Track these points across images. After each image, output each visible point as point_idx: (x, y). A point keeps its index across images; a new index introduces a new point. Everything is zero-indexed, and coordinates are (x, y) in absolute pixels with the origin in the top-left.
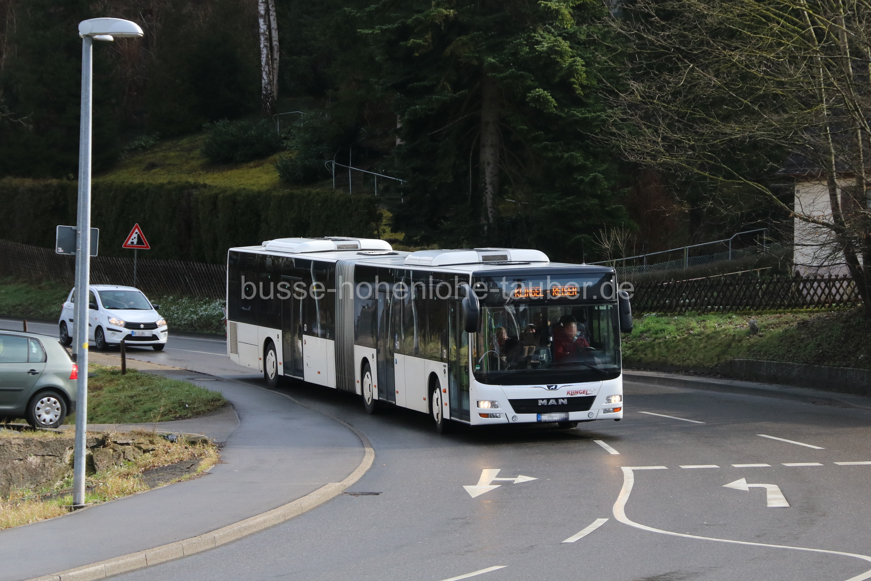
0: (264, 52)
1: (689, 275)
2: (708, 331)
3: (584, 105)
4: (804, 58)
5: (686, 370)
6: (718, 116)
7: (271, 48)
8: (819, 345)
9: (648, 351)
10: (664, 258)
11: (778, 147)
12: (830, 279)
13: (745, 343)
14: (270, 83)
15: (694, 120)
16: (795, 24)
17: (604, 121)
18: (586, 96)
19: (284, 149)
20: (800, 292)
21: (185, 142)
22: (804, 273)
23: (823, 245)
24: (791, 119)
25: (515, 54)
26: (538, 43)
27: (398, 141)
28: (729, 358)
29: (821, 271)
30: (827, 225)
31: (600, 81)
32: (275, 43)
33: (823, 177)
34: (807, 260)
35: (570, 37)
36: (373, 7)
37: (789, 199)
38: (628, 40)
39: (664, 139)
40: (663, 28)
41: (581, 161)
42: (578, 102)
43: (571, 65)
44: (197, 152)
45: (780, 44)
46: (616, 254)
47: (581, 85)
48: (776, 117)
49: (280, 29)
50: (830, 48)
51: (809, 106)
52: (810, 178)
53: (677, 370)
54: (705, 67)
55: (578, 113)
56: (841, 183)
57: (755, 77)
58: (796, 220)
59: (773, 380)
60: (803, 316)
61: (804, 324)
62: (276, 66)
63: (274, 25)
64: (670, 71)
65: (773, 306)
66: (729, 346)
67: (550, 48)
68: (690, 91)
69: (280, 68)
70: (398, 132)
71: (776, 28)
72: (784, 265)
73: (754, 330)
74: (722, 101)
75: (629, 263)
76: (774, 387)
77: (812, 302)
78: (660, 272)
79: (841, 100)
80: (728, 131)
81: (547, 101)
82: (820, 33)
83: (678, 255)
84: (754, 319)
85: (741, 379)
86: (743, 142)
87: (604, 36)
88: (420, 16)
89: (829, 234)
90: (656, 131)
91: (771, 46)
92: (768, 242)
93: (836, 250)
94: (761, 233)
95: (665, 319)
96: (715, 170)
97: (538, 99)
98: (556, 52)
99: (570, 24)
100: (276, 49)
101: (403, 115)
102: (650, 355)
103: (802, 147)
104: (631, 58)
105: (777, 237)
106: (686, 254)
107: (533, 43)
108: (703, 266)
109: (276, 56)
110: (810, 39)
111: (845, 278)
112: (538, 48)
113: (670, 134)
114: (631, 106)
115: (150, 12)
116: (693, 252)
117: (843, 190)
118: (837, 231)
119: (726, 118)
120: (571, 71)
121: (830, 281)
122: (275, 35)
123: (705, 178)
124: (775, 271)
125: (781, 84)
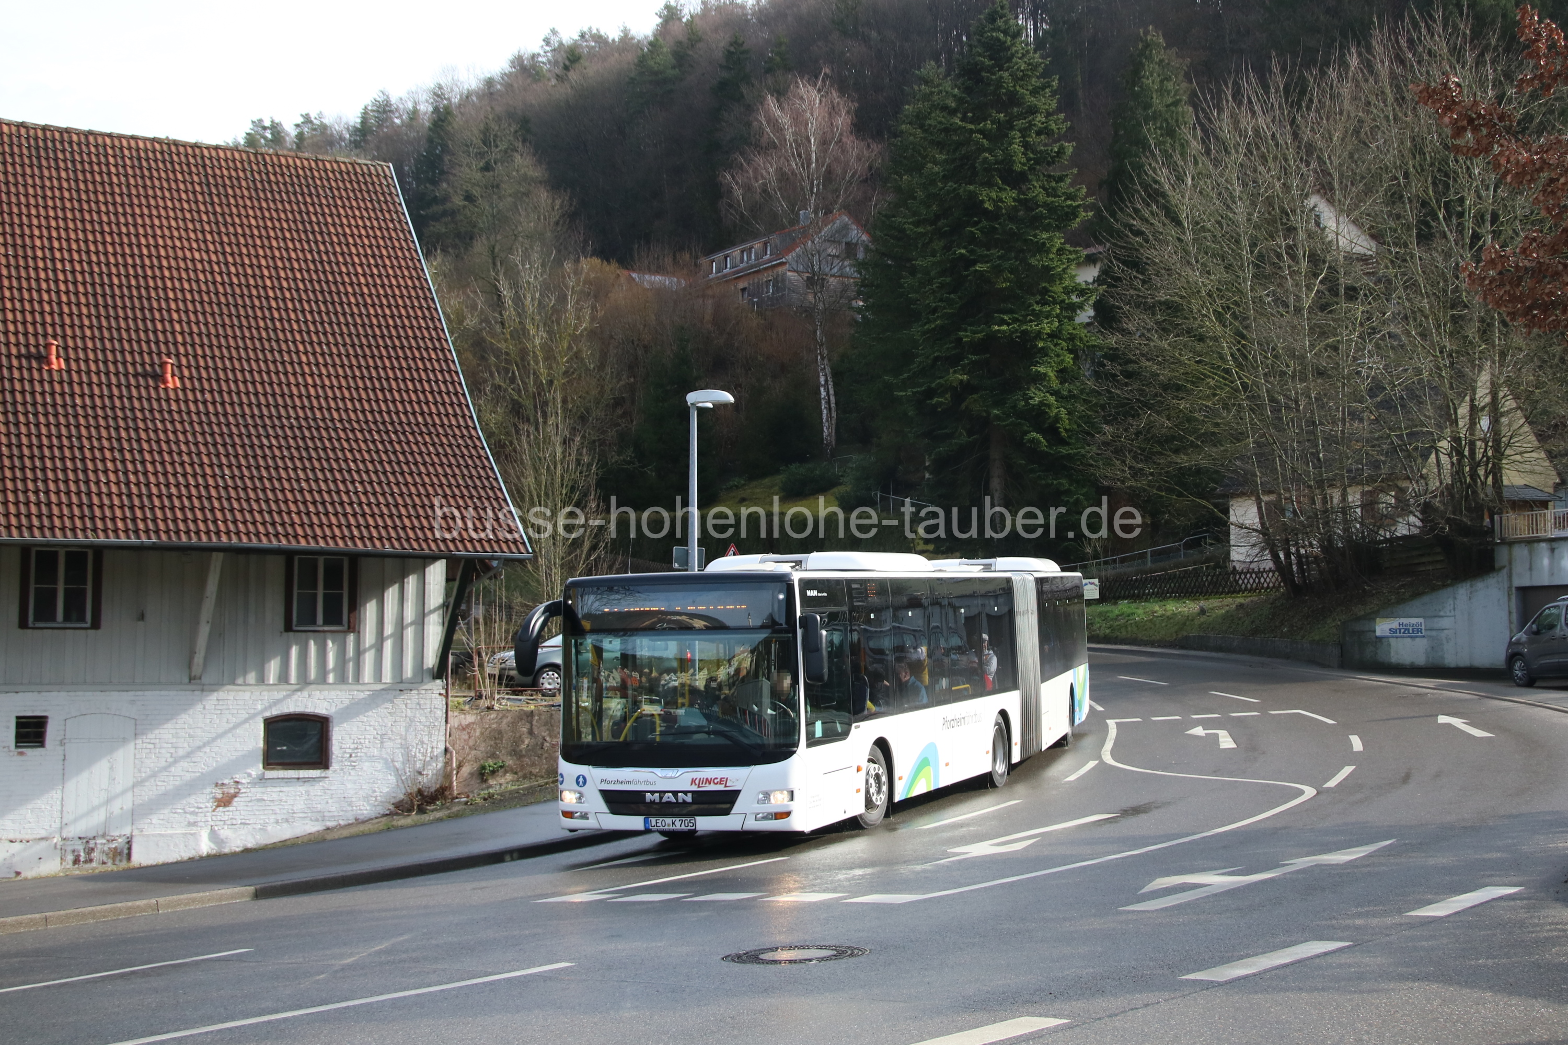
0: (825, 412)
1: (1151, 571)
2: (1168, 614)
3: (1068, 444)
4: (1234, 405)
5: (1152, 644)
6: (1171, 450)
7: (830, 409)
8: (1253, 622)
9: (1123, 630)
10: (1132, 558)
11: (1217, 472)
12: (1259, 571)
13: (1196, 622)
14: (829, 435)
15: (1153, 454)
16: (1225, 379)
17: (1083, 456)
18: (1069, 437)
19: (841, 484)
20: (1237, 582)
21: (766, 481)
22: (1239, 567)
23: (1253, 546)
24: (1226, 450)
25: (1014, 407)
26: (1031, 398)
27: (927, 476)
28: (1185, 634)
29: (1252, 566)
30: (1256, 530)
31: (1079, 426)
32: (833, 405)
33: (1252, 494)
34: (1242, 558)
35: (1055, 393)
36: (905, 375)
37: (1226, 512)
38: (1099, 394)
39: (1130, 468)
40: (1126, 385)
41: (1067, 487)
42: (1063, 442)
43: (1057, 414)
44: (777, 488)
45: (1215, 395)
46: (1096, 556)
47: (1065, 429)
48: (1214, 450)
49: (836, 394)
50: (1253, 396)
51: (1239, 440)
52: (1243, 494)
53: (1146, 644)
54: (1158, 413)
55: (1064, 450)
56: (1266, 498)
57: (1197, 420)
58: (1232, 527)
59: (1219, 649)
60: (1240, 600)
61: (1241, 606)
62: (834, 422)
63: (832, 392)
64: (1133, 416)
65: (1217, 593)
66: (1184, 624)
67: (1040, 402)
68: (1148, 432)
69: (837, 424)
70: (926, 468)
71: (1212, 383)
72: (1224, 562)
73: (1203, 611)
74: (1173, 438)
75: (1106, 563)
76: (1220, 655)
77: (1246, 589)
78: (1130, 569)
79: (1264, 435)
80: (1179, 461)
81: (1040, 442)
82: (1245, 386)
83: (1142, 556)
84: (1202, 603)
85: (1195, 649)
86: (1190, 469)
87: (1082, 391)
88: (941, 381)
89: (1258, 537)
90: (1124, 462)
91: (1208, 396)
92: (1211, 544)
93: (1263, 549)
94: (1205, 537)
95: (1134, 605)
96: (1170, 490)
97: (1033, 440)
98: (1045, 405)
99: (1055, 384)
100: (833, 409)
101: (930, 455)
102: (1124, 633)
103: (1235, 471)
104: (1103, 407)
105: (1218, 540)
106: (1149, 555)
107: (1027, 399)
108: (1162, 564)
109: (834, 414)
110: (1237, 390)
111: (1270, 570)
112: (1031, 402)
113: (1135, 464)
114: (1106, 444)
115: (740, 386)
116: (1154, 553)
117: (1266, 503)
118: (1264, 534)
119: (1177, 451)
120: (1057, 419)
121: (1259, 573)
122: (832, 399)
123: (1162, 497)
124: (1217, 566)
125: (1217, 425)
